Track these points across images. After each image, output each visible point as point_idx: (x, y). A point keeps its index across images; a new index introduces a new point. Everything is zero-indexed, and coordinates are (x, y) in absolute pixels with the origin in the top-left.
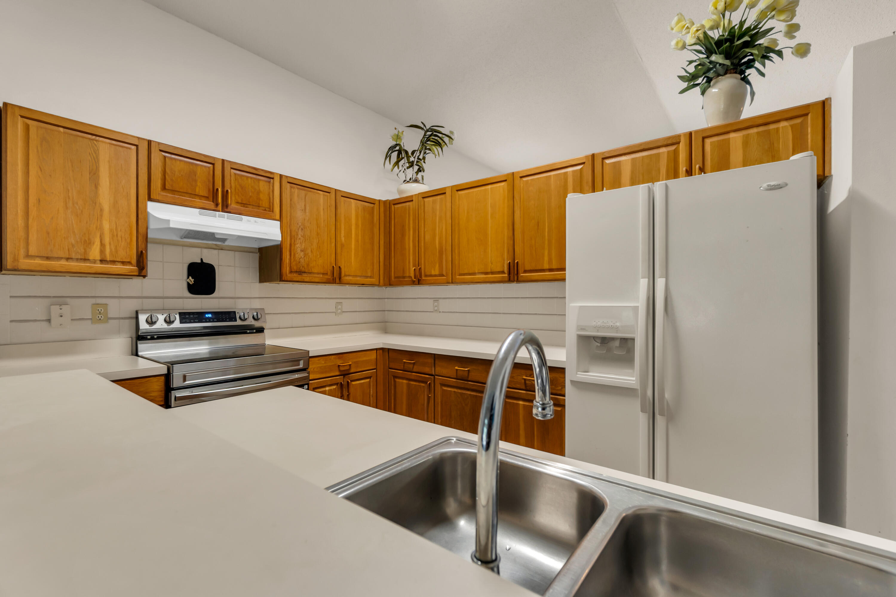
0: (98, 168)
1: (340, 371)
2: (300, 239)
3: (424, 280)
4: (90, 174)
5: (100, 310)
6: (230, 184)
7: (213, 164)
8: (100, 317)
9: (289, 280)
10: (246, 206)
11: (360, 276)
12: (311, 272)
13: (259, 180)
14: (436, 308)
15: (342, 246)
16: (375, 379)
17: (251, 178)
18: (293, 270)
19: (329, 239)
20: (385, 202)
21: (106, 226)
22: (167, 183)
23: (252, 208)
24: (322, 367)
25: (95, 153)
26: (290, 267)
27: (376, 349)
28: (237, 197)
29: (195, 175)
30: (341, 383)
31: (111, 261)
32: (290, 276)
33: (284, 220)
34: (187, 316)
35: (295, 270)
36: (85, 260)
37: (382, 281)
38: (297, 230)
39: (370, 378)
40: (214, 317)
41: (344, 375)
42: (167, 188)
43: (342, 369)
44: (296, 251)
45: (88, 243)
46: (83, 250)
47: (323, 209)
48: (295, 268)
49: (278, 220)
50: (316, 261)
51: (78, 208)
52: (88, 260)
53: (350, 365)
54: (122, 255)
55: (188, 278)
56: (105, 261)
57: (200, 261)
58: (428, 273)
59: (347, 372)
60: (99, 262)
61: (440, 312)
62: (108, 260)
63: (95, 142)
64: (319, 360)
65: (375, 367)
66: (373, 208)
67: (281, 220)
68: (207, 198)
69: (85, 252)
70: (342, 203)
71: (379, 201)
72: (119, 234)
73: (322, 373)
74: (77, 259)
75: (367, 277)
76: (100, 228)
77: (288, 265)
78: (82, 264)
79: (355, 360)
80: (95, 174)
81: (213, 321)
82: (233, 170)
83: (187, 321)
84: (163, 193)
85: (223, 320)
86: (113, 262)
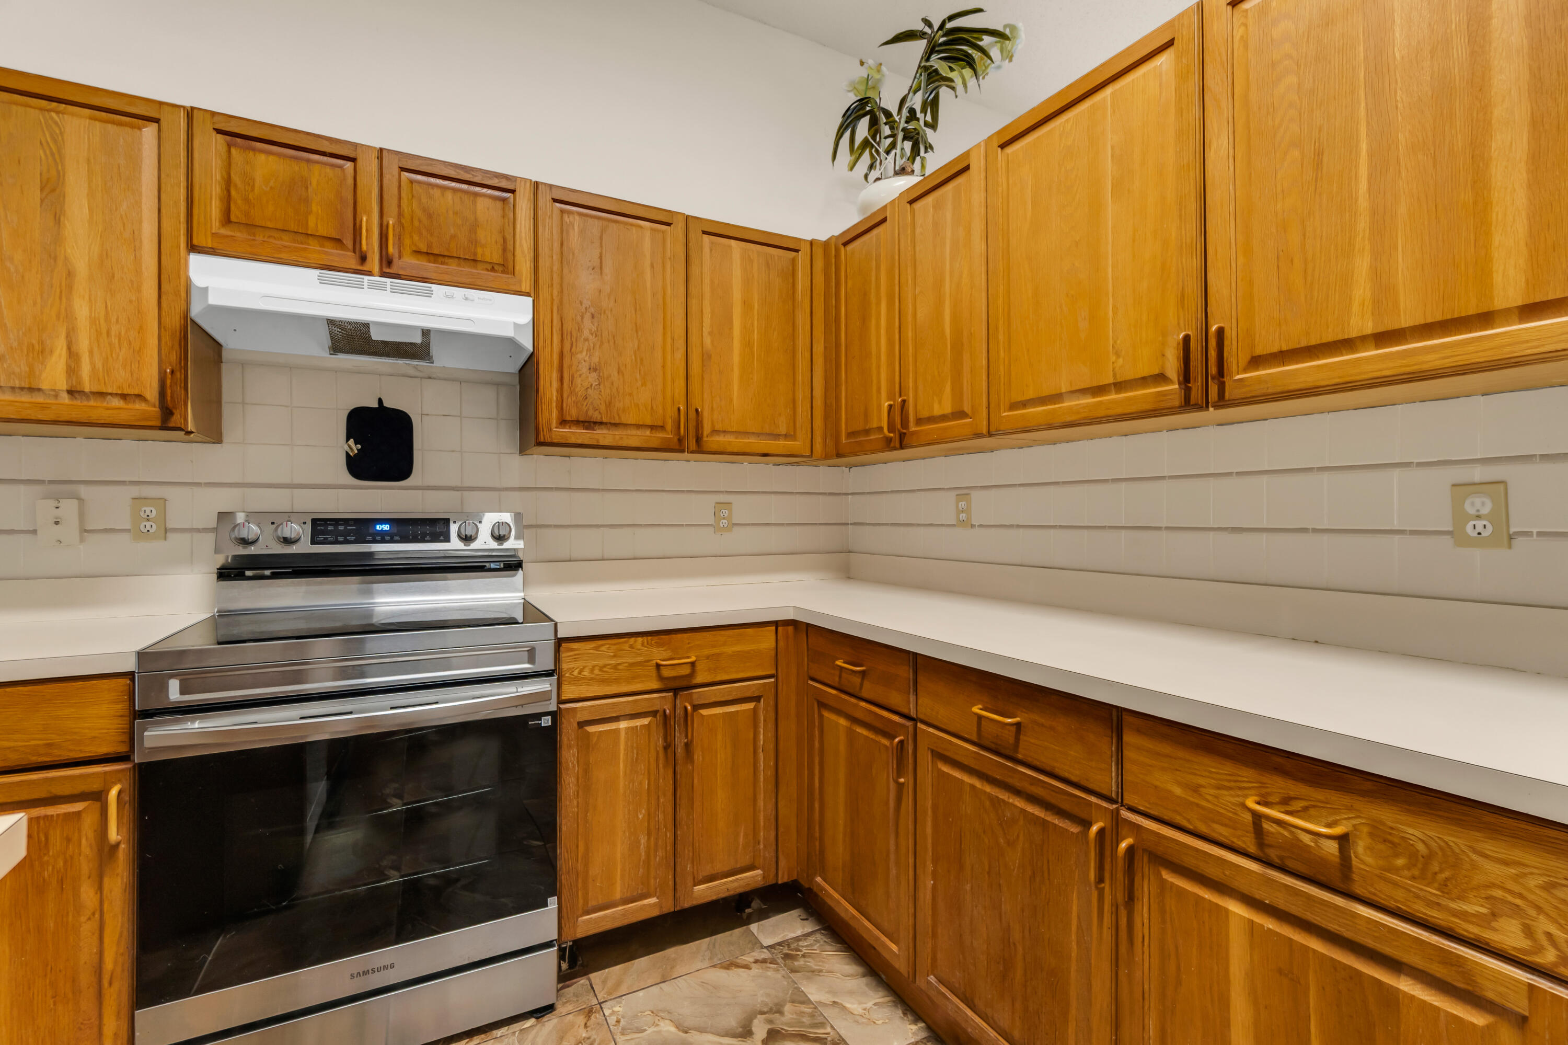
0: (61, 177)
1: (661, 678)
2: (586, 340)
3: (913, 433)
4: (42, 190)
5: (148, 512)
6: (399, 206)
7: (353, 160)
8: (148, 528)
9: (555, 441)
10: (440, 259)
11: (758, 435)
12: (618, 422)
13: (476, 195)
14: (963, 516)
15: (706, 357)
16: (772, 703)
17: (455, 190)
18: (568, 418)
19: (669, 340)
20: (826, 244)
21: (82, 310)
22: (233, 207)
23: (459, 265)
24: (605, 666)
25: (55, 141)
26: (561, 410)
27: (776, 624)
28: (416, 238)
29: (307, 188)
30: (665, 711)
31: (93, 393)
32: (560, 432)
33: (544, 293)
34: (330, 528)
35: (574, 418)
36: (31, 390)
37: (818, 447)
38: (579, 318)
39: (757, 699)
40: (395, 530)
41: (676, 691)
42: (233, 218)
43: (666, 673)
44: (577, 371)
45: (41, 352)
46: (25, 368)
47: (652, 266)
48: (573, 413)
49: (528, 295)
50: (631, 395)
51: (12, 269)
52: (39, 390)
53: (693, 664)
54: (120, 380)
55: (348, 440)
56: (79, 392)
57: (375, 405)
58: (925, 414)
59: (684, 683)
60: (65, 396)
61: (973, 526)
62: (87, 390)
63: (53, 114)
64: (596, 648)
65: (773, 672)
66: (794, 261)
67: (534, 293)
68: (338, 241)
69: (32, 373)
70: (706, 250)
71: (812, 243)
72: (114, 329)
73: (603, 682)
74: (13, 389)
75: (777, 436)
76: (69, 317)
77: (554, 404)
78: (25, 398)
79: (707, 652)
80: (53, 190)
81: (392, 541)
82: (405, 175)
83: (330, 538)
84: (223, 231)
85: (415, 540)
86: (102, 395)
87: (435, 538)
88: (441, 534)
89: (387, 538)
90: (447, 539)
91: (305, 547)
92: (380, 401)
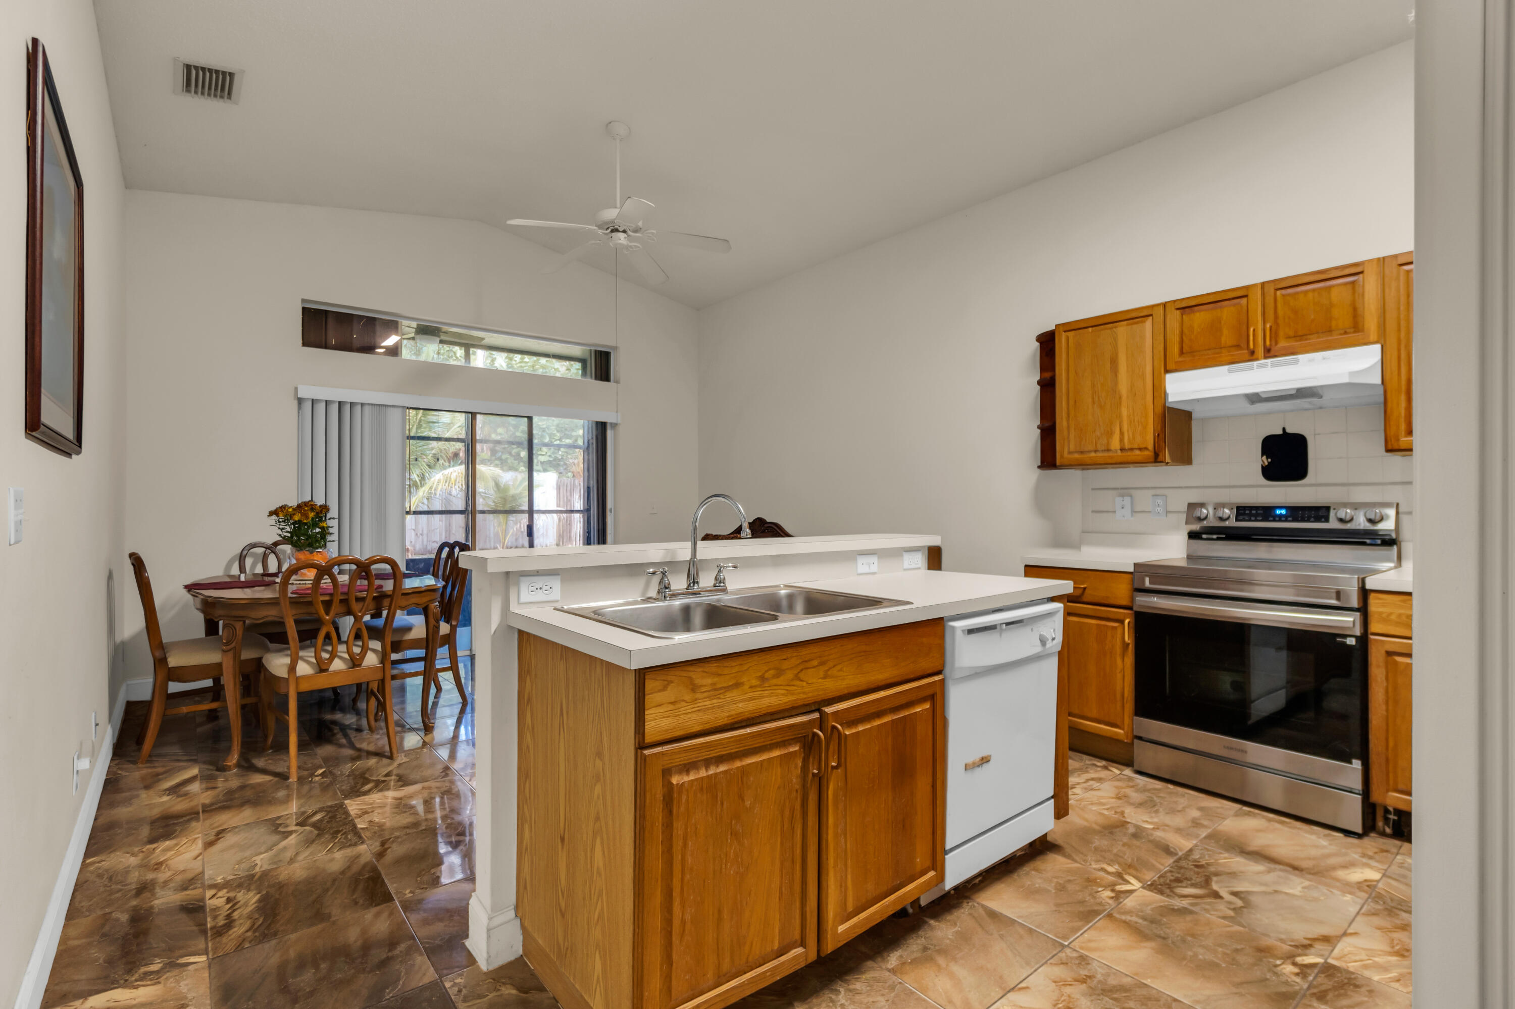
0: (1117, 354)
4: (1111, 363)
5: (1159, 502)
6: (1276, 313)
7: (1248, 296)
8: (1159, 510)
9: (1403, 447)
10: (1305, 337)
13: (1332, 287)
17: (1314, 290)
21: (1125, 412)
22: (1185, 345)
23: (1319, 337)
25: (1115, 340)
26: (1409, 423)
28: (1286, 329)
29: (1221, 322)
31: (1129, 449)
33: (1392, 337)
34: (1248, 511)
36: (1108, 450)
40: (1289, 514)
42: (1185, 350)
45: (1110, 434)
46: (1106, 441)
49: (1377, 342)
51: (1102, 400)
52: (1111, 450)
54: (1139, 441)
55: (1262, 456)
56: (1124, 449)
57: (1281, 432)
60: (1119, 452)
62: (1127, 448)
63: (1114, 329)
68: (1238, 347)
69: (1108, 444)
72: (1137, 418)
74: (1102, 451)
76: (1120, 417)
77: (1402, 419)
78: (1106, 454)
80: (1115, 362)
81: (1286, 521)
82: (1279, 293)
83: (1247, 518)
84: (1180, 359)
85: (1303, 520)
86: (1132, 449)
87: (1318, 519)
88: (1322, 517)
89: (1283, 519)
90: (1327, 520)
91: (1232, 523)
92: (1284, 429)
